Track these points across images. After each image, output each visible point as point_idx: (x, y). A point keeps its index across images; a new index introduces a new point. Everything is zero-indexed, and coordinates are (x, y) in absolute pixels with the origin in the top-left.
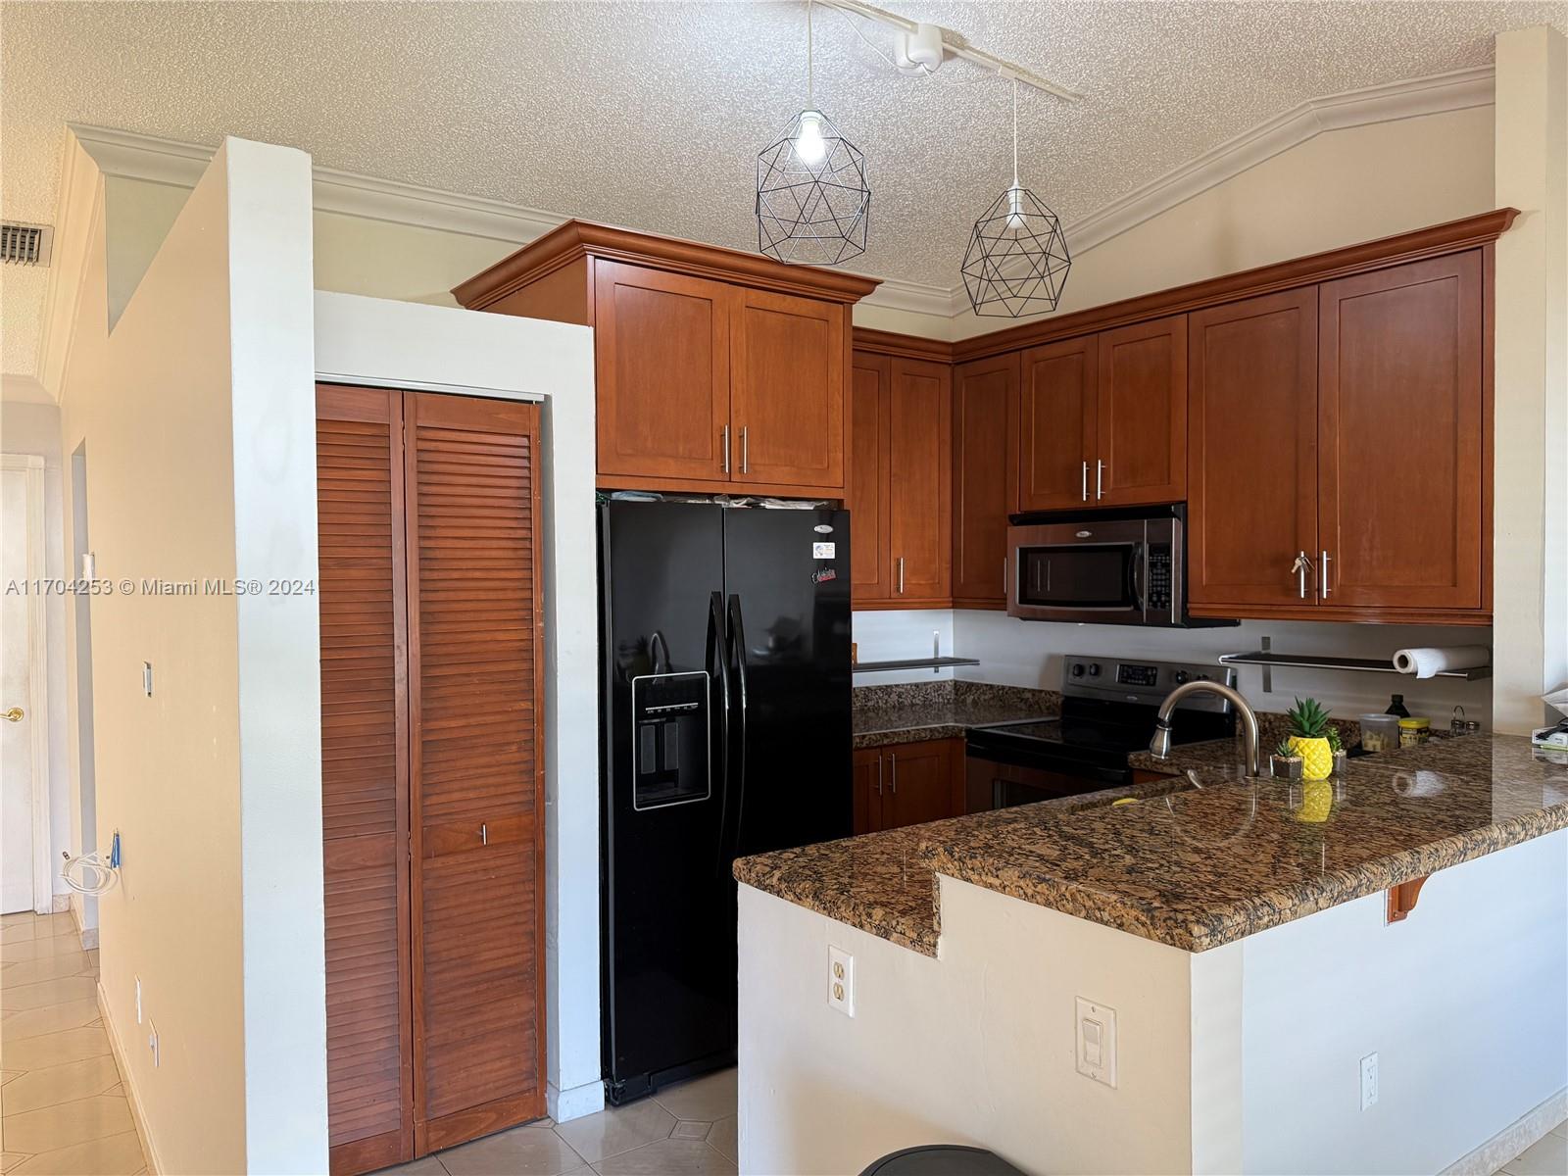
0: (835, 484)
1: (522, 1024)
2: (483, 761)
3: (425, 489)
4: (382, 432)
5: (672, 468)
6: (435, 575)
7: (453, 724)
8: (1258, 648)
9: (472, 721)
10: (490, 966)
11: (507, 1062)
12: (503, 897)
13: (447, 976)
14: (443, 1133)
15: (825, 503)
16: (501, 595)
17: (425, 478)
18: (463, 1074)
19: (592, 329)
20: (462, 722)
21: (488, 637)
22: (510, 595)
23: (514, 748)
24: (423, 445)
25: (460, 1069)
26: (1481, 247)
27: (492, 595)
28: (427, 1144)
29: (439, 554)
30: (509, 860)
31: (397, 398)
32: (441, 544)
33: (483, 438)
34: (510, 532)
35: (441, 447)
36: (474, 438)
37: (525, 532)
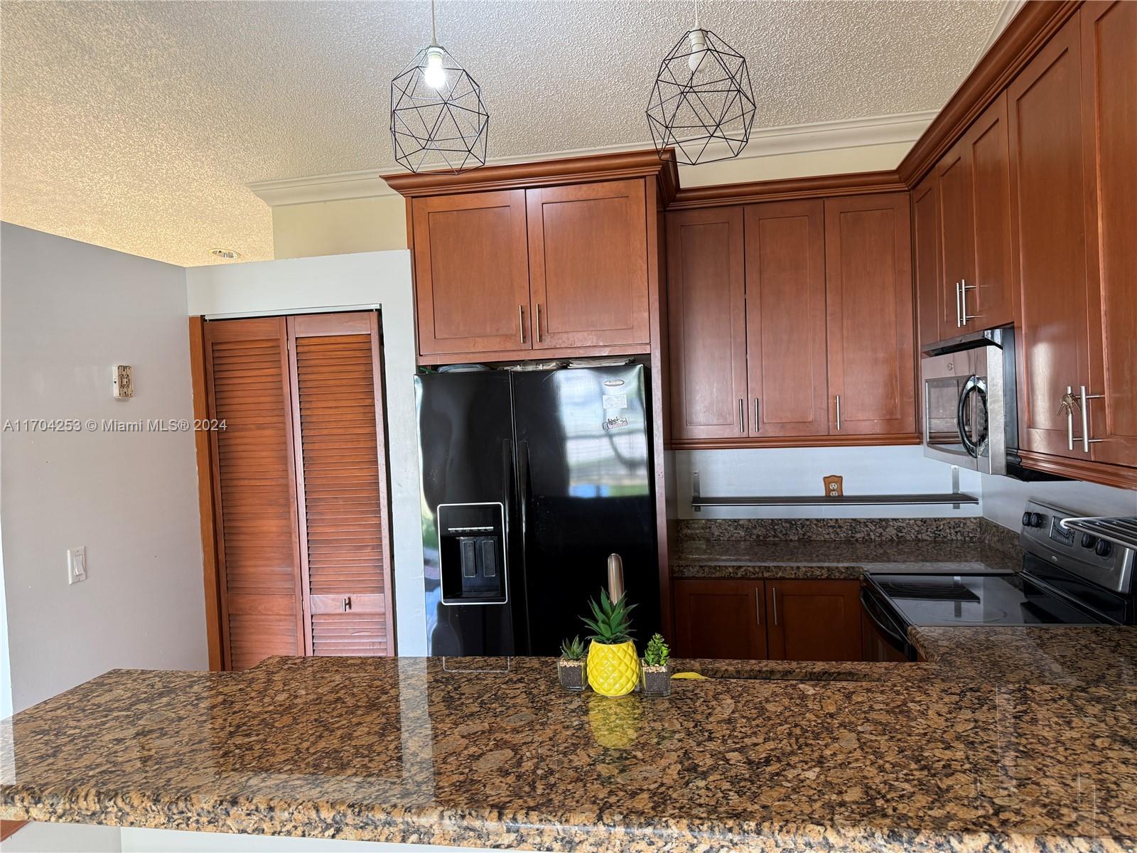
0: (641, 341)
3: (304, 378)
4: (276, 344)
7: (327, 530)
9: (340, 529)
16: (357, 445)
17: (303, 370)
19: (410, 253)
20: (334, 530)
21: (347, 473)
22: (362, 445)
24: (301, 350)
30: (368, 625)
31: (283, 321)
32: (315, 412)
33: (339, 340)
34: (361, 401)
35: (313, 348)
36: (332, 340)
37: (370, 400)
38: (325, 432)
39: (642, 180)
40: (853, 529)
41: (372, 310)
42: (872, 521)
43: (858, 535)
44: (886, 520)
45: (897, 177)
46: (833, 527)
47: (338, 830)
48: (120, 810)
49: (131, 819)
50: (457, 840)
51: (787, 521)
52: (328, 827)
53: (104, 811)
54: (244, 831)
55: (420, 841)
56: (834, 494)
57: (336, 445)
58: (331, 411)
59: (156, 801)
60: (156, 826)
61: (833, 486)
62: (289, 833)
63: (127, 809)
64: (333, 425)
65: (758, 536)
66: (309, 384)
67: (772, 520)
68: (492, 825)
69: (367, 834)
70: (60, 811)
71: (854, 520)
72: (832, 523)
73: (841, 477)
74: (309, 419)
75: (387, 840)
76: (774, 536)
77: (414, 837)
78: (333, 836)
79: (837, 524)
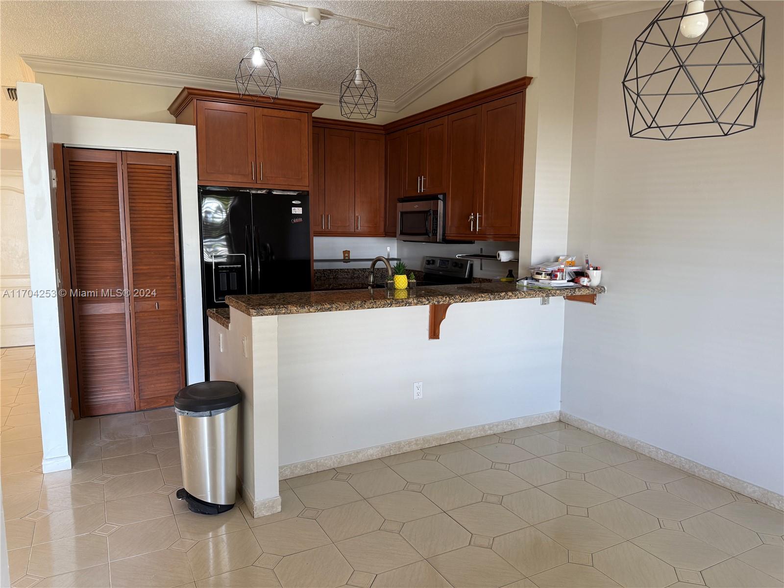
0: (305, 184)
1: (175, 372)
2: (158, 281)
3: (131, 186)
4: (114, 166)
5: (231, 178)
6: (135, 216)
7: (145, 268)
8: (479, 253)
9: (152, 267)
10: (162, 351)
11: (169, 384)
12: (166, 328)
13: (146, 352)
14: (146, 404)
15: (301, 192)
16: (161, 223)
17: (131, 182)
18: (153, 386)
19: (195, 126)
20: (148, 267)
21: (156, 238)
22: (165, 224)
23: (168, 277)
24: (130, 170)
25: (152, 384)
26: (523, 91)
27: (158, 224)
28: (140, 407)
29: (137, 208)
30: (167, 316)
31: (119, 154)
32: (138, 205)
33: (153, 167)
34: (164, 201)
35: (137, 170)
36: (149, 167)
37: (170, 201)
38: (144, 216)
39: (307, 114)
40: (354, 273)
41: (172, 154)
42: (360, 269)
43: (355, 275)
44: (365, 269)
45: (382, 128)
46: (346, 272)
47: (391, 305)
48: (336, 306)
49: (339, 308)
50: (416, 304)
51: (330, 270)
52: (389, 304)
53: (332, 307)
54: (369, 308)
55: (409, 306)
56: (347, 258)
57: (150, 223)
58: (147, 205)
59: (346, 303)
60: (346, 310)
61: (347, 255)
62: (380, 307)
63: (338, 306)
64: (149, 212)
65: (318, 277)
66: (134, 190)
67: (324, 270)
68: (424, 300)
69: (398, 305)
70: (319, 309)
71: (354, 269)
72: (346, 271)
73: (349, 251)
74: (134, 208)
75: (402, 306)
76: (324, 277)
77: (408, 305)
78: (390, 307)
79: (347, 271)
